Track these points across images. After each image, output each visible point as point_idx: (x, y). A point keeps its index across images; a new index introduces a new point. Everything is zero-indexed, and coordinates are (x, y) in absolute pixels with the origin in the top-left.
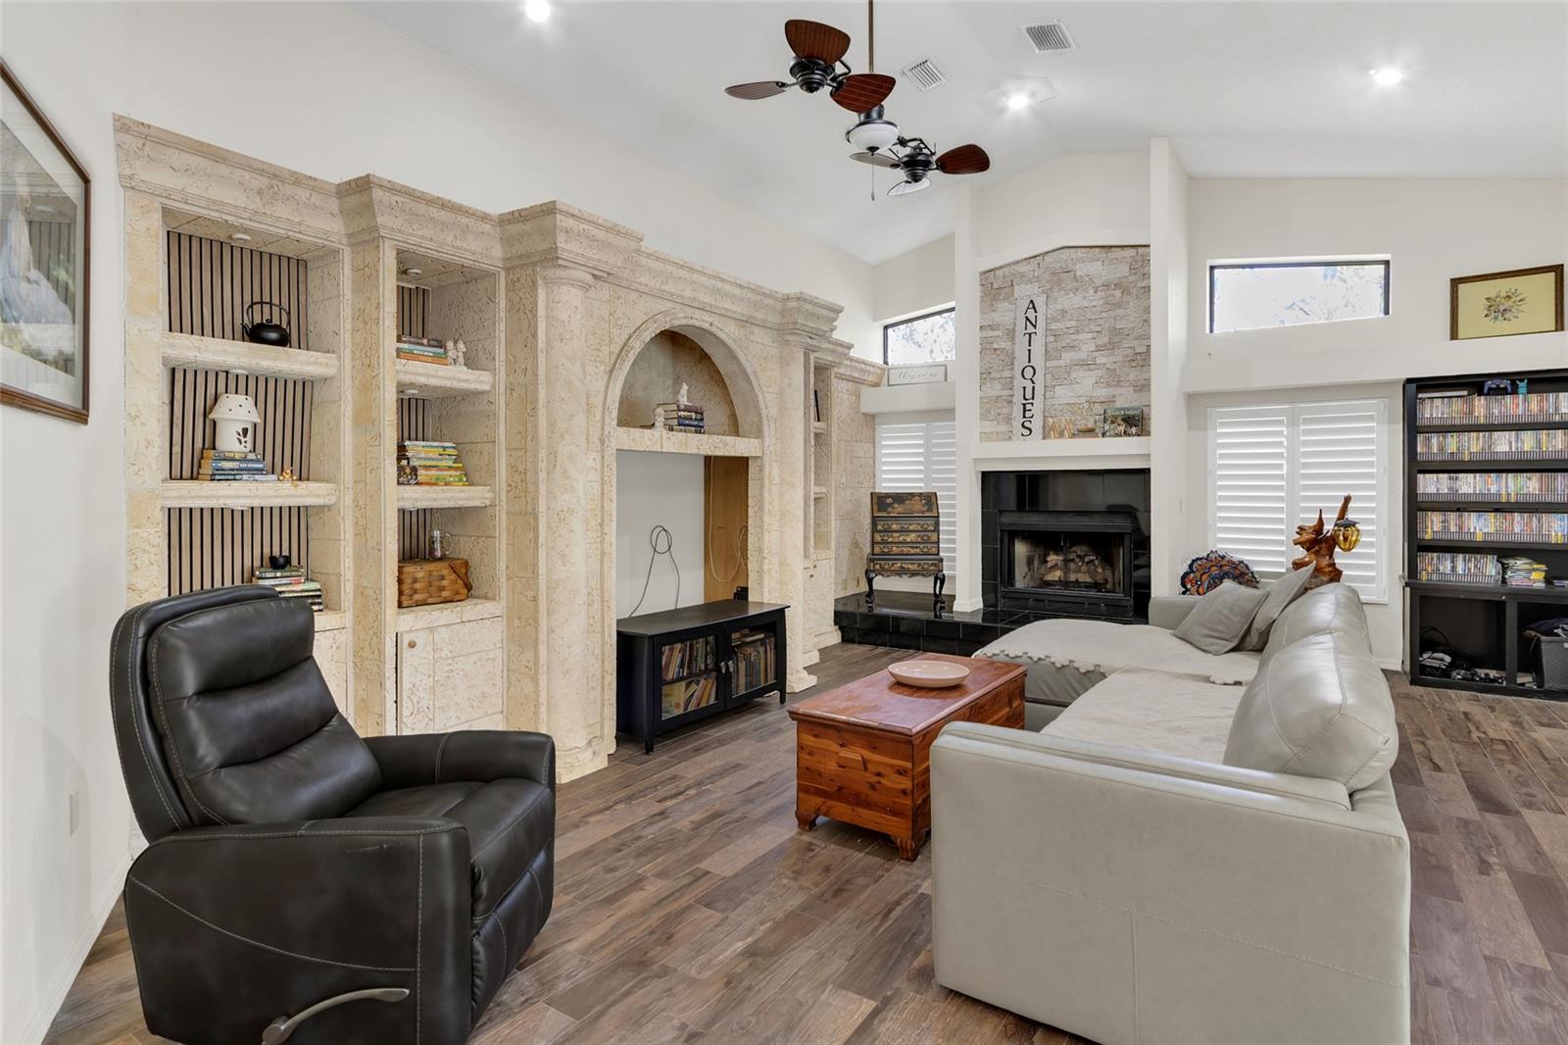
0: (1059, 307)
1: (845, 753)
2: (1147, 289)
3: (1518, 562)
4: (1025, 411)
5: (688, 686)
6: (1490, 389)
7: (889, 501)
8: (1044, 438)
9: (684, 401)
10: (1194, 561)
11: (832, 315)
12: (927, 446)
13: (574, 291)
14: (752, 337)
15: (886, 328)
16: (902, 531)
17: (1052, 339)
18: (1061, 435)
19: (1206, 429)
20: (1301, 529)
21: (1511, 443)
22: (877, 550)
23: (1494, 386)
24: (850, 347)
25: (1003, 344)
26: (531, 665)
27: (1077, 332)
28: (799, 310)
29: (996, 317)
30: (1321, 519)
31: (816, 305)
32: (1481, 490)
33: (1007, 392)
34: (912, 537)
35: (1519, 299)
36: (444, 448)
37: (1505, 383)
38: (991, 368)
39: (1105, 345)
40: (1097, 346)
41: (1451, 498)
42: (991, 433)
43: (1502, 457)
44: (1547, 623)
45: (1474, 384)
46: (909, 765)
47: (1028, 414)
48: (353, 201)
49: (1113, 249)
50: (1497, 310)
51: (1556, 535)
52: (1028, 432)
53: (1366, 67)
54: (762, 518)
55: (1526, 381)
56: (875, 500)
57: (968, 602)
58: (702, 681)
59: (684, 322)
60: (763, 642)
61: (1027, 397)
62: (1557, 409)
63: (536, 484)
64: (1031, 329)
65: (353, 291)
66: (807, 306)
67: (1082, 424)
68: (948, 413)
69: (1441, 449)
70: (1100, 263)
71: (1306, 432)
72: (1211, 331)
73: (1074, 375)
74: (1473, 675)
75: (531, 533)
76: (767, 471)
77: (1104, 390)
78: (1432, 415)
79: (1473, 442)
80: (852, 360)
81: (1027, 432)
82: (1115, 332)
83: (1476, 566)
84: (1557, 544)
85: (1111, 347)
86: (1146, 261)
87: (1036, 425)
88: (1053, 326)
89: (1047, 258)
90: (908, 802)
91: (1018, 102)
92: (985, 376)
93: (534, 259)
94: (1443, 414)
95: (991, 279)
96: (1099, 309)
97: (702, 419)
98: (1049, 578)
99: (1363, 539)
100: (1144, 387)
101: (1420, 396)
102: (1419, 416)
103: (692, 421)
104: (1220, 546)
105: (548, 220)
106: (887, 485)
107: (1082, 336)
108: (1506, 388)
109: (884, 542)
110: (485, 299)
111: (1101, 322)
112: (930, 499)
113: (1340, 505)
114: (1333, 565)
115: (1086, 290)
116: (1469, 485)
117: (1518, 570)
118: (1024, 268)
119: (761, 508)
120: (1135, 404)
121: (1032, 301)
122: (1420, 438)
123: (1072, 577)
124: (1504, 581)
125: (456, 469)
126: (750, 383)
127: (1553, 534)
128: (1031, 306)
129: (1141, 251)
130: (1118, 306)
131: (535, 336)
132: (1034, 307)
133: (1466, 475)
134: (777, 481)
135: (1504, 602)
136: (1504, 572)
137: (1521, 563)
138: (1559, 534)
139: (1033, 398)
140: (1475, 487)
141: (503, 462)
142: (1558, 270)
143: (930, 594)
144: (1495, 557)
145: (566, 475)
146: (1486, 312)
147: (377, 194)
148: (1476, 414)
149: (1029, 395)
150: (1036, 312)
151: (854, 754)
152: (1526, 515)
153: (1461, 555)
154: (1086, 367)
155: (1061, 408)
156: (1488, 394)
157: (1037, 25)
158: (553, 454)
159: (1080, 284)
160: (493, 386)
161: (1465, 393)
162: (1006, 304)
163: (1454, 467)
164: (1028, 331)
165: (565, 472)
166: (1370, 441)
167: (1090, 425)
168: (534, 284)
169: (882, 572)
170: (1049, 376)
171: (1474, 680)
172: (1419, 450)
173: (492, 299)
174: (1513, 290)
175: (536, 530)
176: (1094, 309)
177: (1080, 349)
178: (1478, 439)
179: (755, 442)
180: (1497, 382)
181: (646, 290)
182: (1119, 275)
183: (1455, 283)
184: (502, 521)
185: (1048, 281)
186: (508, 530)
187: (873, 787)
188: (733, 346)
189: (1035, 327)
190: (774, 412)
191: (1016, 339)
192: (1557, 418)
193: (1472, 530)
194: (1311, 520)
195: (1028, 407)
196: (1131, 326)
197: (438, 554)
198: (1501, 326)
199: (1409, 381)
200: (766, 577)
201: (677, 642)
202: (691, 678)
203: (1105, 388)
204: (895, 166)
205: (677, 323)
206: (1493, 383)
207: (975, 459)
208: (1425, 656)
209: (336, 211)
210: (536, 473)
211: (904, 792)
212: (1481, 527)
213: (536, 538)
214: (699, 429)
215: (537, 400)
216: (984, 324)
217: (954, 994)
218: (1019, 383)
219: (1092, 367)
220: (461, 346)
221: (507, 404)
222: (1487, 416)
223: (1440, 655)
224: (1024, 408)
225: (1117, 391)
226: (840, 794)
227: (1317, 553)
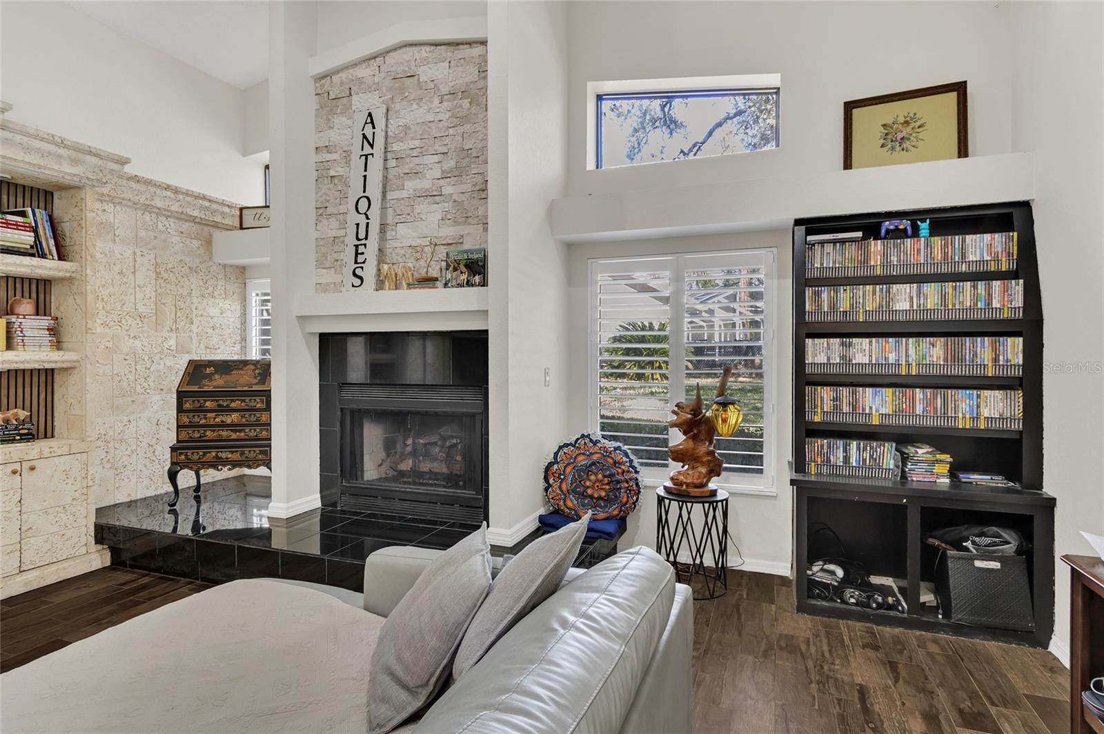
0: (401, 122)
3: (920, 451)
4: (357, 254)
6: (888, 231)
7: (206, 371)
8: (377, 290)
10: (560, 449)
15: (267, 166)
16: (220, 411)
17: (392, 162)
18: (397, 286)
19: (586, 284)
20: (678, 407)
21: (911, 299)
22: (186, 436)
23: (892, 227)
25: (340, 170)
27: (421, 154)
29: (334, 136)
30: (698, 396)
32: (877, 359)
33: (341, 232)
34: (234, 418)
35: (918, 124)
37: (905, 224)
38: (328, 201)
39: (451, 171)
40: (443, 172)
41: (844, 370)
42: (327, 284)
43: (902, 318)
44: (954, 532)
45: (870, 225)
47: (361, 258)
49: (461, 47)
50: (894, 138)
51: (964, 417)
52: (359, 282)
55: (928, 221)
56: (190, 370)
57: (284, 505)
61: (360, 237)
62: (963, 256)
64: (367, 150)
67: (422, 273)
69: (833, 306)
70: (446, 64)
72: (597, 167)
73: (418, 209)
74: (869, 597)
77: (451, 229)
78: (822, 264)
79: (869, 297)
81: (357, 282)
82: (462, 154)
83: (871, 457)
84: (963, 429)
85: (457, 174)
86: (484, 62)
87: (369, 272)
88: (393, 147)
89: (390, 59)
92: (321, 211)
94: (834, 262)
95: (327, 86)
96: (445, 125)
100: (484, 225)
101: (810, 240)
102: (809, 266)
107: (428, 160)
108: (905, 230)
109: (196, 426)
111: (447, 140)
112: (260, 369)
114: (712, 454)
115: (431, 100)
116: (864, 352)
117: (920, 462)
118: (361, 71)
120: (478, 246)
121: (370, 115)
122: (809, 292)
123: (426, 468)
124: (904, 475)
127: (960, 415)
128: (369, 121)
129: (479, 49)
130: (463, 120)
132: (372, 122)
133: (860, 340)
135: (904, 507)
136: (904, 464)
137: (922, 452)
138: (968, 416)
139: (366, 238)
140: (870, 356)
142: (960, 89)
144: (894, 445)
146: (882, 141)
148: (872, 263)
149: (362, 235)
150: (374, 128)
152: (928, 391)
153: (855, 443)
154: (431, 199)
155: (402, 252)
156: (885, 238)
159: (424, 92)
161: (859, 236)
162: (344, 119)
163: (846, 331)
164: (365, 152)
167: (431, 273)
169: (188, 464)
170: (388, 210)
171: (870, 607)
172: (807, 307)
174: (912, 115)
176: (440, 125)
177: (424, 176)
178: (874, 293)
180: (896, 222)
182: (467, 80)
183: (850, 107)
185: (389, 89)
189: (372, 146)
191: (353, 162)
192: (964, 268)
193: (867, 411)
195: (361, 249)
198: (899, 157)
199: (798, 222)
203: (452, 226)
206: (890, 224)
207: (312, 320)
208: (815, 569)
212: (878, 406)
216: (321, 144)
218: (352, 218)
219: (437, 198)
222: (886, 263)
224: (357, 251)
227: (695, 438)
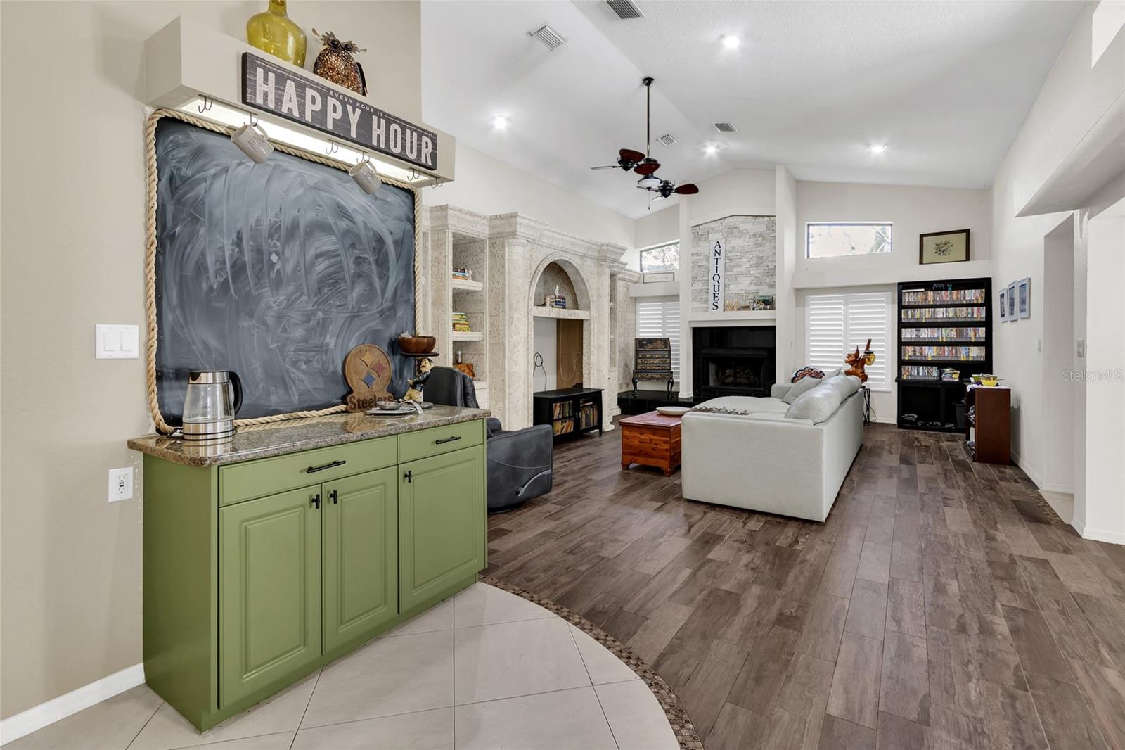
0: (732, 245)
1: (642, 437)
2: (774, 237)
4: (714, 297)
5: (562, 422)
6: (935, 288)
7: (645, 342)
8: (724, 311)
9: (557, 294)
10: (798, 372)
11: (622, 252)
12: (664, 314)
13: (520, 248)
14: (585, 263)
15: (641, 252)
16: (652, 358)
17: (728, 261)
18: (733, 309)
19: (804, 306)
20: (849, 355)
21: (943, 313)
22: (639, 367)
23: (937, 287)
24: (626, 264)
25: (704, 263)
26: (501, 409)
27: (741, 258)
28: (607, 250)
29: (700, 250)
30: (857, 350)
31: (616, 248)
32: (930, 336)
33: (705, 288)
34: (657, 361)
35: (950, 245)
36: (462, 315)
37: (942, 285)
38: (697, 275)
39: (754, 265)
40: (750, 265)
41: (917, 340)
42: (699, 308)
43: (940, 320)
45: (928, 286)
46: (669, 439)
47: (716, 299)
48: (438, 214)
49: (758, 217)
50: (940, 250)
51: (963, 356)
53: (868, 145)
54: (590, 349)
55: (951, 284)
56: (638, 342)
57: (686, 393)
58: (568, 422)
59: (559, 258)
60: (592, 406)
62: (964, 298)
63: (504, 331)
65: (432, 250)
66: (612, 248)
67: (743, 304)
68: (675, 297)
69: (913, 316)
70: (751, 224)
71: (852, 308)
72: (808, 257)
73: (739, 279)
74: (926, 423)
75: (501, 353)
76: (592, 326)
77: (754, 287)
78: (909, 300)
79: (927, 313)
80: (625, 270)
81: (716, 307)
82: (759, 258)
83: (928, 372)
84: (963, 361)
85: (757, 266)
86: (774, 224)
87: (720, 304)
88: (729, 255)
89: (727, 221)
90: (668, 454)
91: (711, 150)
92: (694, 279)
93: (504, 235)
94: (914, 299)
95: (698, 230)
96: (751, 247)
97: (564, 302)
98: (727, 381)
99: (876, 360)
100: (773, 286)
101: (903, 291)
102: (903, 300)
103: (560, 303)
104: (811, 365)
105: (513, 219)
106: (643, 334)
107: (743, 260)
108: (942, 288)
109: (642, 363)
110: (479, 251)
111: (752, 253)
112: (666, 342)
113: (866, 344)
114: (863, 372)
115: (745, 237)
116: (925, 333)
117: (947, 373)
118: (713, 225)
119: (589, 344)
120: (769, 294)
121: (718, 242)
122: (903, 311)
123: (738, 381)
124: (941, 378)
125: (467, 324)
126: (585, 285)
128: (718, 244)
129: (772, 218)
130: (761, 245)
131: (503, 267)
133: (923, 328)
134: (596, 331)
135: (940, 388)
136: (941, 374)
137: (948, 370)
138: (965, 356)
139: (719, 291)
140: (928, 334)
141: (488, 321)
142: (967, 232)
143: (666, 392)
144: (937, 367)
145: (517, 327)
146: (936, 251)
147: (450, 212)
148: (929, 300)
149: (716, 289)
150: (720, 247)
151: (646, 437)
152: (950, 347)
153: (921, 367)
154: (745, 275)
155: (732, 296)
156: (934, 290)
157: (720, 123)
158: (511, 318)
159: (741, 234)
160: (483, 289)
161: (923, 290)
162: (705, 243)
163: (918, 325)
164: (716, 257)
165: (516, 326)
166: (883, 313)
167: (747, 304)
168: (503, 245)
169: (642, 379)
170: (727, 280)
171: (927, 425)
172: (903, 316)
173: (482, 250)
174: (947, 241)
175: (504, 350)
176: (749, 247)
177: (742, 266)
178: (929, 311)
179: (587, 312)
180: (939, 284)
181: (544, 245)
182: (762, 230)
183: (922, 236)
184: (487, 347)
185: (726, 232)
186: (490, 351)
187: (654, 449)
188: (578, 268)
189: (719, 255)
190: (595, 298)
191: (710, 261)
192: (965, 302)
193: (926, 355)
194: (852, 351)
195: (716, 295)
196: (767, 255)
197: (460, 361)
198: (943, 258)
199: (899, 284)
200: (592, 376)
201: (558, 402)
202: (563, 419)
204: (657, 191)
205: (556, 259)
206: (937, 285)
207: (689, 321)
208: (905, 415)
209: (429, 218)
210: (504, 326)
211: (667, 450)
212: (930, 353)
213: (504, 354)
214: (564, 307)
215: (504, 295)
216: (694, 253)
217: (690, 501)
218: (712, 283)
219: (748, 275)
220: (470, 271)
221: (489, 297)
222: (934, 300)
223: (913, 415)
224: (714, 295)
225: (760, 288)
226: (640, 453)
227: (856, 367)
